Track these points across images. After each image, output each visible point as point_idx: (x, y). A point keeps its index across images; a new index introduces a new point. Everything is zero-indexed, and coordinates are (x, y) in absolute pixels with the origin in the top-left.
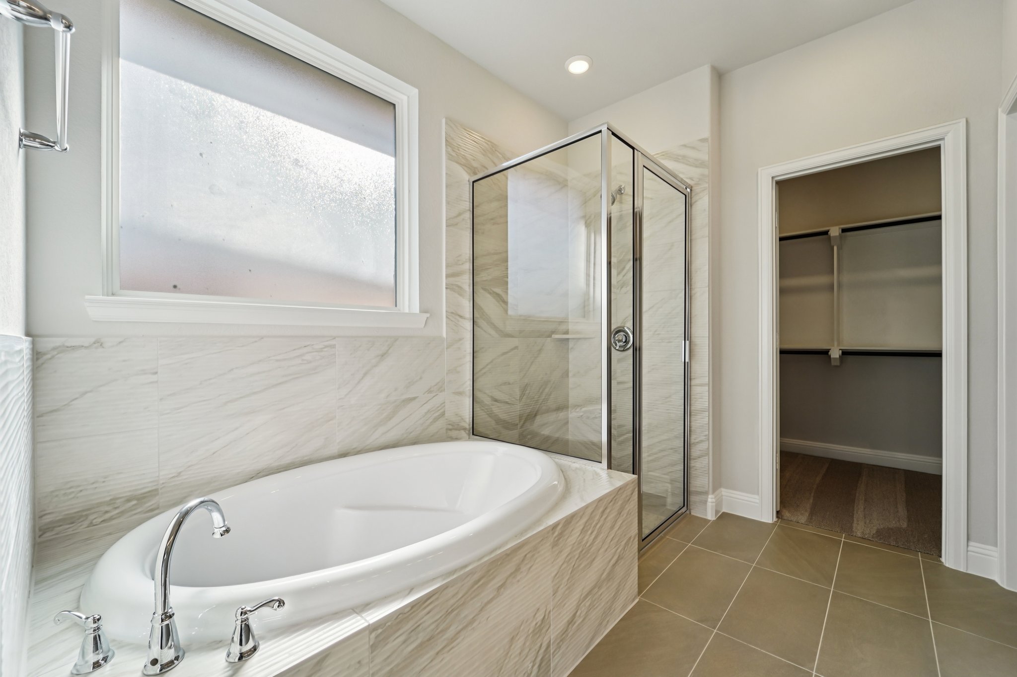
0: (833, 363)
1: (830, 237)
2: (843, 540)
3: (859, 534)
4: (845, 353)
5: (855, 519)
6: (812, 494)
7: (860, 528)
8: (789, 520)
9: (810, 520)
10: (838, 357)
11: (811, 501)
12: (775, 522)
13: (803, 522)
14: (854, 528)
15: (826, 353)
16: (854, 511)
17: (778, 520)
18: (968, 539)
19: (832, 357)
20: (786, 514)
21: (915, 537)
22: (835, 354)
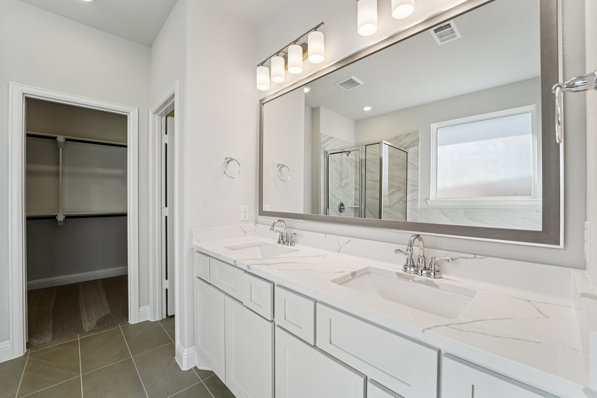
0: (59, 224)
1: (57, 142)
2: (79, 338)
3: (88, 330)
4: (67, 217)
5: (83, 321)
6: (51, 317)
7: (87, 325)
8: (38, 345)
9: (54, 338)
10: (63, 220)
11: (51, 323)
12: (26, 353)
13: (49, 341)
14: (84, 327)
15: (54, 218)
16: (81, 316)
17: (28, 350)
18: (139, 307)
19: (58, 220)
20: (35, 342)
21: (115, 316)
22: (61, 218)
